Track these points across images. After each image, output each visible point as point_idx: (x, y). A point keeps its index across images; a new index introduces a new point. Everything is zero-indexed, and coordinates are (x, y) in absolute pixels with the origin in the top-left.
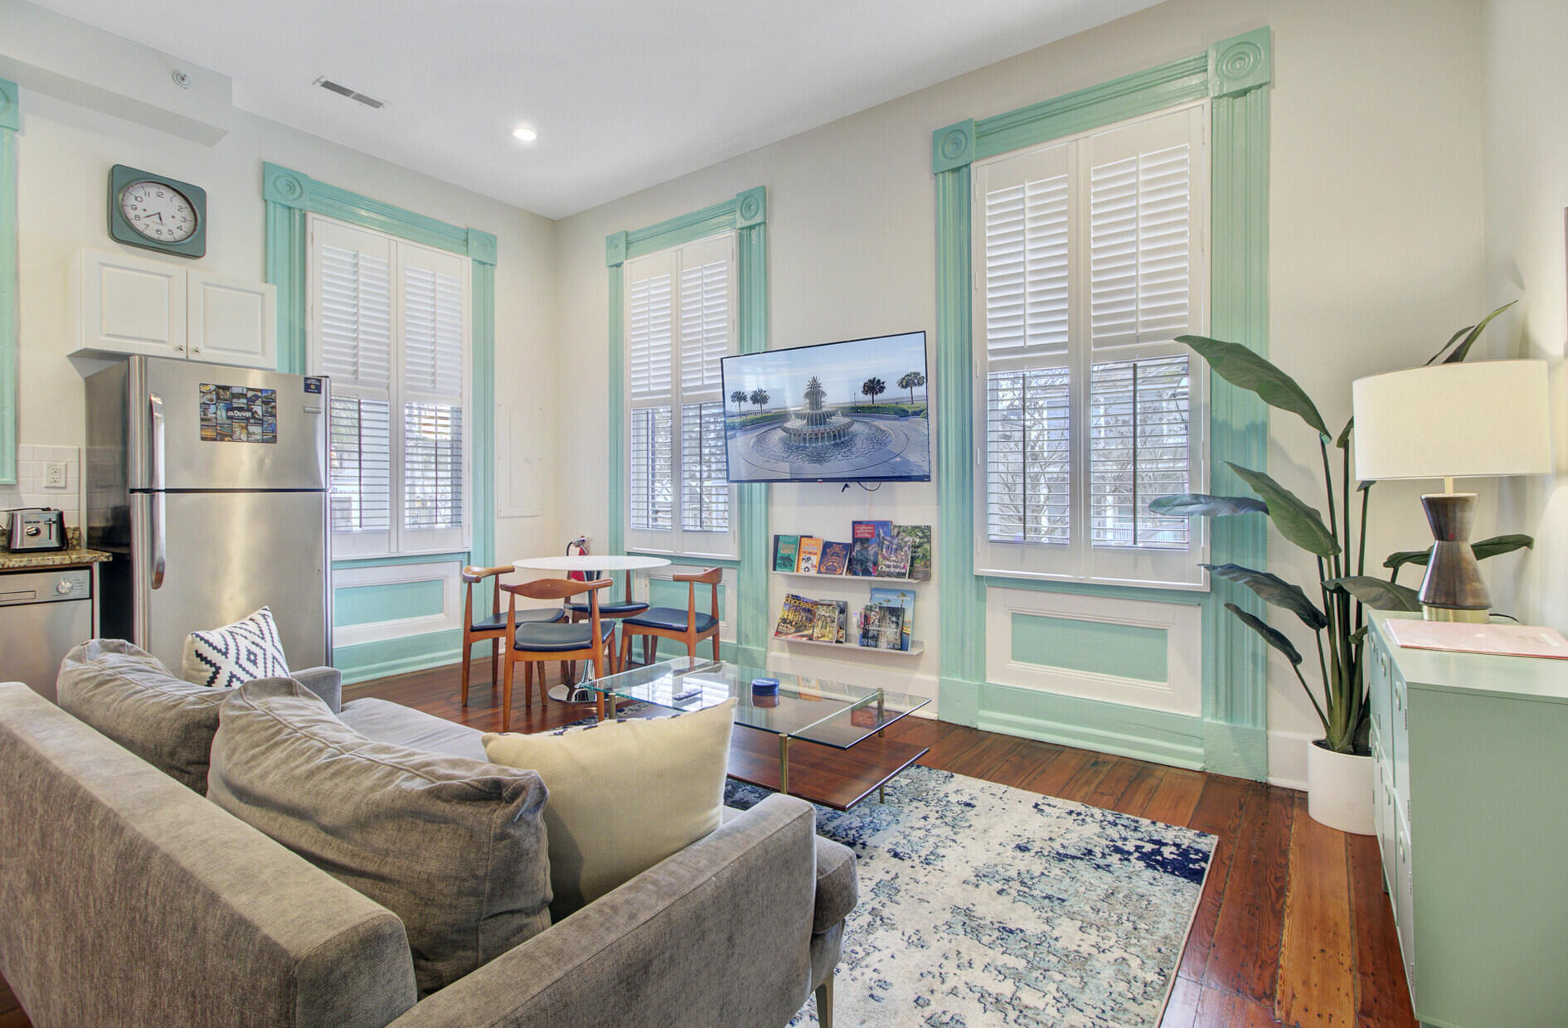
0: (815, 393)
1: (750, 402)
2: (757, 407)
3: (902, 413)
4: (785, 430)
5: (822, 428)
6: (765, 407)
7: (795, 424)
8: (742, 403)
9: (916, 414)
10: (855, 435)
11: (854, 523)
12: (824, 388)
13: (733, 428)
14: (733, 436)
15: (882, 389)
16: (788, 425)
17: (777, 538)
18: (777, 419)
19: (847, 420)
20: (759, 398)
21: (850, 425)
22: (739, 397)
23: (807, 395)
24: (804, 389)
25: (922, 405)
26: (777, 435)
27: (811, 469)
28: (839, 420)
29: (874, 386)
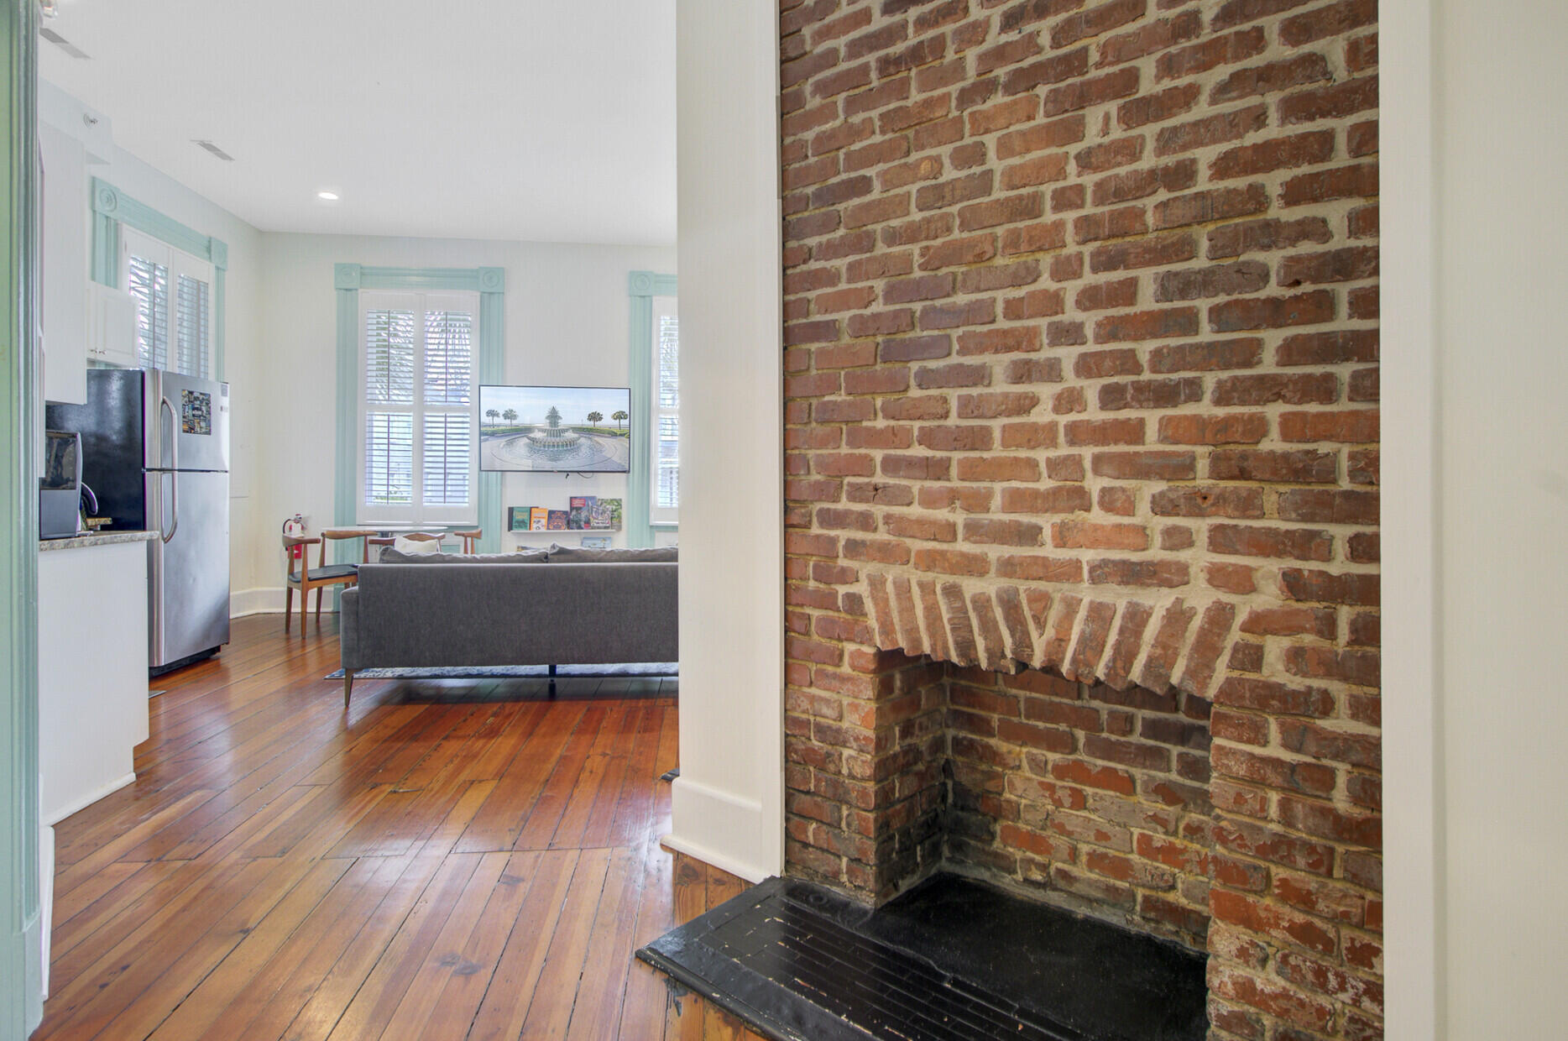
0: (554, 416)
1: (502, 418)
2: (508, 422)
3: (614, 435)
4: (529, 438)
5: (558, 439)
6: (514, 422)
7: (538, 435)
8: (495, 418)
9: (621, 435)
10: (581, 446)
11: (571, 498)
12: (560, 414)
13: (486, 434)
14: (486, 440)
15: (601, 419)
16: (532, 435)
17: (511, 510)
18: (524, 431)
19: (576, 435)
20: (509, 415)
21: (579, 438)
22: (491, 413)
23: (548, 417)
24: (546, 413)
25: (627, 430)
26: (523, 441)
27: (548, 465)
28: (570, 435)
29: (595, 417)
